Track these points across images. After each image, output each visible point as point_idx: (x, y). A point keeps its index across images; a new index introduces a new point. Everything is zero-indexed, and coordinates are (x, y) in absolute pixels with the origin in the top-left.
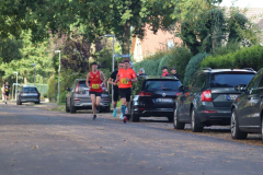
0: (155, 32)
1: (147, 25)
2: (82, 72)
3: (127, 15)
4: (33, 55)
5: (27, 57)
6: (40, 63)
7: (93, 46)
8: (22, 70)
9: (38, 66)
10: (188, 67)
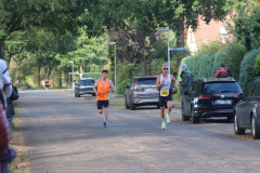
0: (208, 22)
1: (200, 16)
2: (137, 62)
3: (180, 9)
4: (87, 43)
5: (81, 45)
6: (95, 51)
7: (147, 39)
8: (78, 59)
9: (92, 55)
10: (243, 62)
